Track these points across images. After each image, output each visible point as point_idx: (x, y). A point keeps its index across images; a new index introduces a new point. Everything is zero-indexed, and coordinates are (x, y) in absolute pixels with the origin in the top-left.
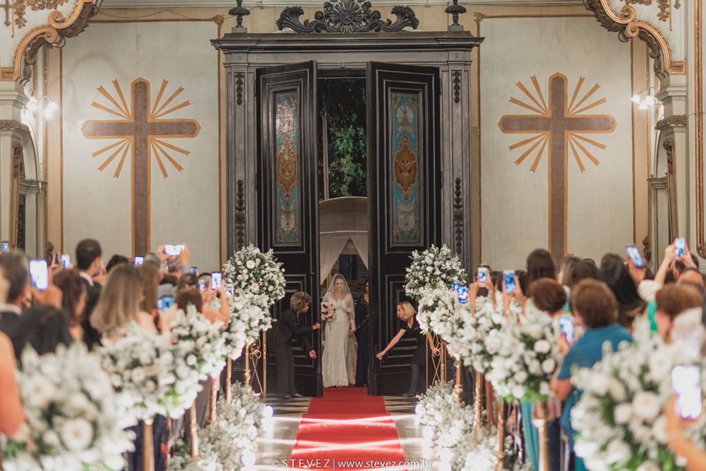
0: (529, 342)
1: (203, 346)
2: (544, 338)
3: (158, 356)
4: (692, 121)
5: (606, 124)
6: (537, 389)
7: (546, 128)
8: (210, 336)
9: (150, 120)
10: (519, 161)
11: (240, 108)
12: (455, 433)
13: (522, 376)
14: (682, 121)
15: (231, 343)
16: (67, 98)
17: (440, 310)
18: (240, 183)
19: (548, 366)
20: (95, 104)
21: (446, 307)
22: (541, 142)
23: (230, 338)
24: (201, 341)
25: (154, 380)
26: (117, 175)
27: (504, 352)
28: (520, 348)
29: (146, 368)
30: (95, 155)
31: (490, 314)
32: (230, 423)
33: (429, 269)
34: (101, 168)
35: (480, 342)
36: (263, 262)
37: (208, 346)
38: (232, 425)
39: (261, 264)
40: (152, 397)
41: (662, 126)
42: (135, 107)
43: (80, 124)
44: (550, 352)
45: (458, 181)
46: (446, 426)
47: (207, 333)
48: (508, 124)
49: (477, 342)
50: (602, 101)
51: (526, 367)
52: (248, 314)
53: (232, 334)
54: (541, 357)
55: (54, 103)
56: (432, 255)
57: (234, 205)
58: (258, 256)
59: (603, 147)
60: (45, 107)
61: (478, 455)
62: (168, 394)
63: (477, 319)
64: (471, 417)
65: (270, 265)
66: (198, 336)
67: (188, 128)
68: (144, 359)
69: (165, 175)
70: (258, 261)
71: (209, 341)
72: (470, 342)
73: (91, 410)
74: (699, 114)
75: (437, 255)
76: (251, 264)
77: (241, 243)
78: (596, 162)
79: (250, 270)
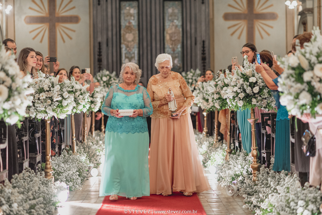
0: (246, 78)
1: (78, 96)
2: (253, 76)
3: (53, 87)
4: (316, 10)
5: (273, 16)
6: (250, 102)
7: (245, 18)
8: (82, 91)
9: (56, 15)
10: (232, 34)
11: (99, 7)
12: (205, 147)
13: (242, 95)
14: (311, 11)
15: (94, 103)
16: (17, 5)
17: (196, 91)
18: (100, 43)
19: (256, 90)
20: (30, 8)
21: (200, 89)
22: (243, 25)
23: (93, 101)
24: (78, 94)
25: (51, 99)
26: (41, 41)
27: (232, 84)
28: (241, 81)
29: (47, 93)
30: (31, 32)
31: (223, 79)
32: (94, 144)
33: (190, 81)
34: (34, 38)
35: (218, 93)
36: (110, 78)
37: (81, 96)
38: (95, 145)
39: (109, 79)
40: (50, 107)
41: (302, 14)
42: (50, 9)
43: (23, 17)
44: (256, 82)
45: (204, 42)
46: (200, 145)
47: (80, 90)
48: (227, 17)
49: (217, 94)
50: (272, 5)
51: (244, 91)
52: (103, 94)
53: (94, 98)
54: (252, 85)
55: (10, 6)
56: (192, 74)
57: (97, 53)
58: (108, 75)
59: (272, 27)
60: (6, 8)
61: (217, 153)
62: (58, 106)
63: (217, 82)
64: (212, 140)
65: (114, 79)
66: (76, 91)
67: (74, 19)
68: (46, 88)
69: (64, 41)
70: (108, 77)
71: (81, 94)
72: (213, 93)
73: (9, 81)
74: (319, 7)
75: (194, 74)
76: (105, 79)
77: (100, 69)
78: (269, 34)
79: (104, 82)
